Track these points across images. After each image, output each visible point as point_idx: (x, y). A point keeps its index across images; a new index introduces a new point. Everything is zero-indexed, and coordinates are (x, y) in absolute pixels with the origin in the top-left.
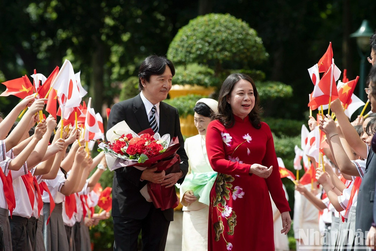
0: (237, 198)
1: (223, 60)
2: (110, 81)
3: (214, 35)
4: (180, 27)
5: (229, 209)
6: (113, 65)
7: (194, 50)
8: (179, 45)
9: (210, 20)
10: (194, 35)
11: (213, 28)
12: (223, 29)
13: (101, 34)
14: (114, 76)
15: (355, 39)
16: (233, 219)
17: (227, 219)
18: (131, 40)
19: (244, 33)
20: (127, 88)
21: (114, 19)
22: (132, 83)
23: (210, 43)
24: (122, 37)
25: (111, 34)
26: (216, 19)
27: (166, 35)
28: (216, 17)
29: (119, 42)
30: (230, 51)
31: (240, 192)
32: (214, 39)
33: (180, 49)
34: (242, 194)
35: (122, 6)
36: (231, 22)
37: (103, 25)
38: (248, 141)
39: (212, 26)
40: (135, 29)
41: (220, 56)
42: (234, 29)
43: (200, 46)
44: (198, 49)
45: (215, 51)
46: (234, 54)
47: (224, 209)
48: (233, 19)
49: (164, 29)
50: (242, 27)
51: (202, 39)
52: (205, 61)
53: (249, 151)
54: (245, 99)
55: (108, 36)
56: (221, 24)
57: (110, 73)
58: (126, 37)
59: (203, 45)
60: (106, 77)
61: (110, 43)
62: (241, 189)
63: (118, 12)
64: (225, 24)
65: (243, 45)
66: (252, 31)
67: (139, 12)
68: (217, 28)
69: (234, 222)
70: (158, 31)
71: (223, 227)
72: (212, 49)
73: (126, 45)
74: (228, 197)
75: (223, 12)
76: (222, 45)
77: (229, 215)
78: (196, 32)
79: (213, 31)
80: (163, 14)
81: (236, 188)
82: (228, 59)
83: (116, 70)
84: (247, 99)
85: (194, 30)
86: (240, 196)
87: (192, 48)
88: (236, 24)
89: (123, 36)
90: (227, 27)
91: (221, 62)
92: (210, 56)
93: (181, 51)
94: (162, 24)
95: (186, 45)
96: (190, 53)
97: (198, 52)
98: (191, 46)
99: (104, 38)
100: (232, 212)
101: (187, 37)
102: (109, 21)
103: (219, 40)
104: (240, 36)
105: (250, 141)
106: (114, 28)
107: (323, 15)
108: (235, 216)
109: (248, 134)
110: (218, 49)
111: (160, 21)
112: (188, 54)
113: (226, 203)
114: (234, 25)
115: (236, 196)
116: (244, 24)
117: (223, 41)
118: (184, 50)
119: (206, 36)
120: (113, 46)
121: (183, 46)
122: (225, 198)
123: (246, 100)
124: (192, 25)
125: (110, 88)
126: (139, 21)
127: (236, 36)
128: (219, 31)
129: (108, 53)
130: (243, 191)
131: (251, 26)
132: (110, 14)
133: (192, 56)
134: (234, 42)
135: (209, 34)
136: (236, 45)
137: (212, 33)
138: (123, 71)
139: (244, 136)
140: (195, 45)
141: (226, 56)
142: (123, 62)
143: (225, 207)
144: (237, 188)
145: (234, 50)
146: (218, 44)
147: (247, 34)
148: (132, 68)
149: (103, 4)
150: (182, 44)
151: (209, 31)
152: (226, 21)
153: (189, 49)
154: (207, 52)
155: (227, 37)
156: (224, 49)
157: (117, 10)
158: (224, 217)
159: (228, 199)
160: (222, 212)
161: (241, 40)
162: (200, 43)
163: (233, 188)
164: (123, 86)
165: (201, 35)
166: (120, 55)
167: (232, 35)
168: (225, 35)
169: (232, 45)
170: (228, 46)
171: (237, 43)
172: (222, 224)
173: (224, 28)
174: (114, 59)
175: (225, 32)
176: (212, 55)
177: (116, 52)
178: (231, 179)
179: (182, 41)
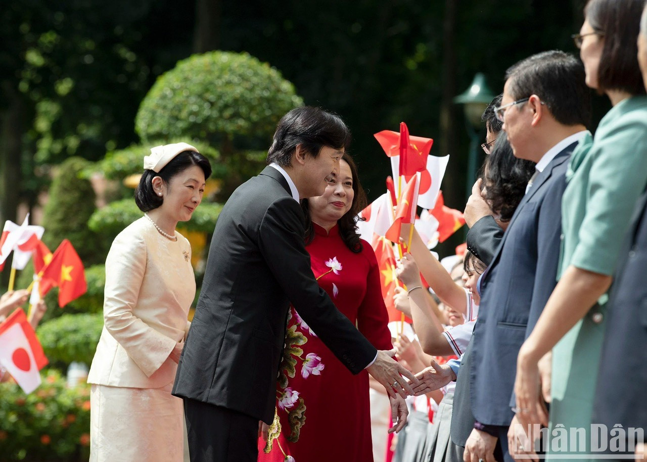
0: (311, 375)
1: (236, 134)
2: (33, 164)
3: (219, 90)
4: (161, 73)
5: (292, 394)
6: (40, 136)
7: (184, 114)
8: (158, 106)
9: (214, 63)
10: (186, 88)
11: (219, 77)
12: (236, 80)
13: (19, 80)
14: (42, 155)
15: (461, 107)
16: (299, 413)
17: (288, 412)
18: (73, 92)
19: (273, 88)
20: (63, 177)
21: (44, 54)
22: (71, 168)
23: (212, 104)
24: (56, 88)
25: (39, 80)
26: (224, 61)
27: (135, 86)
28: (224, 58)
29: (52, 95)
30: (248, 119)
31: (316, 363)
32: (220, 97)
33: (160, 112)
34: (321, 367)
35: (58, 32)
36: (249, 67)
37: (23, 63)
38: (335, 271)
39: (217, 73)
40: (80, 73)
41: (230, 127)
42: (255, 80)
43: (195, 108)
44: (192, 113)
45: (221, 117)
46: (255, 125)
47: (284, 394)
48: (254, 62)
49: (132, 76)
50: (269, 77)
51: (200, 96)
52: (203, 134)
53: (335, 289)
54: (336, 192)
55: (32, 85)
56: (232, 71)
57: (34, 150)
58: (64, 87)
59: (200, 106)
60: (26, 157)
61: (35, 96)
62: (319, 359)
63: (50, 42)
64: (241, 71)
65: (270, 108)
66: (286, 86)
67: (89, 45)
68: (227, 77)
69: (302, 418)
70: (121, 79)
71: (280, 426)
72: (215, 114)
73: (64, 101)
74: (293, 372)
75: (237, 49)
76: (235, 107)
77: (292, 405)
78: (188, 83)
79: (219, 83)
80: (132, 49)
81: (309, 357)
82: (242, 132)
83: (45, 145)
84: (341, 193)
85: (186, 79)
86: (316, 371)
87: (180, 111)
88: (259, 72)
89: (57, 85)
90: (243, 78)
91: (231, 137)
92: (212, 127)
93: (162, 117)
94: (129, 68)
95: (170, 105)
96: (177, 119)
97: (192, 119)
98: (179, 108)
99: (24, 86)
100: (298, 400)
101: (174, 90)
102: (34, 58)
103: (228, 99)
104: (266, 94)
105: (338, 271)
106: (42, 71)
107: (411, 64)
108: (303, 407)
109: (335, 258)
110: (228, 113)
111: (125, 61)
112: (173, 122)
113: (287, 383)
114: (256, 74)
115: (308, 371)
116: (274, 73)
117: (236, 101)
118: (167, 114)
119: (207, 90)
120: (40, 100)
121: (165, 107)
122: (287, 374)
123: (338, 194)
124: (182, 71)
125: (32, 176)
126: (88, 59)
127: (258, 92)
128: (229, 83)
129: (31, 115)
130: (322, 362)
131: (286, 76)
132: (35, 45)
133: (181, 125)
134: (255, 103)
135: (211, 87)
136: (259, 109)
137: (215, 86)
138: (58, 147)
139: (328, 261)
140: (185, 105)
141: (241, 127)
142: (57, 131)
143: (286, 390)
144: (311, 357)
145: (254, 117)
146: (226, 106)
147: (278, 90)
148: (73, 142)
149: (25, 28)
150: (164, 103)
151: (211, 83)
152: (242, 66)
153: (176, 113)
154: (207, 119)
155: (242, 96)
156: (236, 115)
157: (49, 38)
158: (283, 408)
159: (292, 376)
160: (280, 399)
161: (268, 100)
162: (195, 103)
163: (304, 356)
164: (57, 173)
165: (197, 89)
166: (53, 119)
167: (251, 90)
168: (238, 91)
169: (252, 108)
170: (243, 110)
171: (260, 104)
172: (279, 422)
173: (238, 77)
174: (43, 125)
175: (239, 85)
176: (216, 123)
177: (46, 113)
178: (302, 339)
179: (164, 97)
